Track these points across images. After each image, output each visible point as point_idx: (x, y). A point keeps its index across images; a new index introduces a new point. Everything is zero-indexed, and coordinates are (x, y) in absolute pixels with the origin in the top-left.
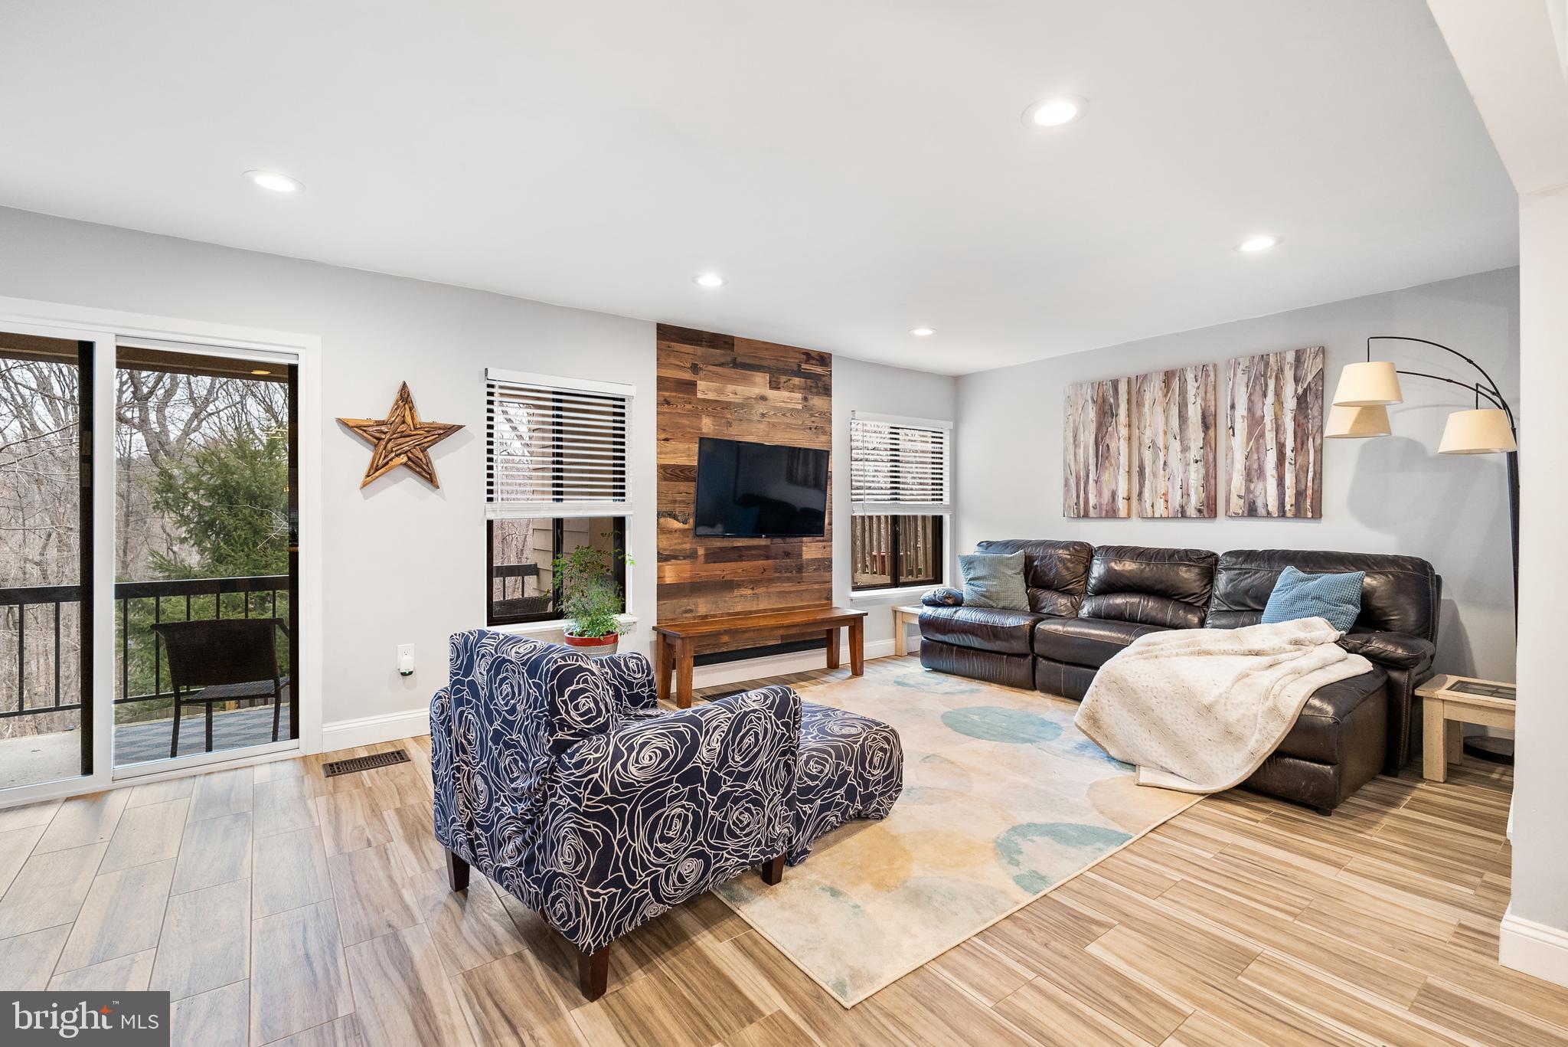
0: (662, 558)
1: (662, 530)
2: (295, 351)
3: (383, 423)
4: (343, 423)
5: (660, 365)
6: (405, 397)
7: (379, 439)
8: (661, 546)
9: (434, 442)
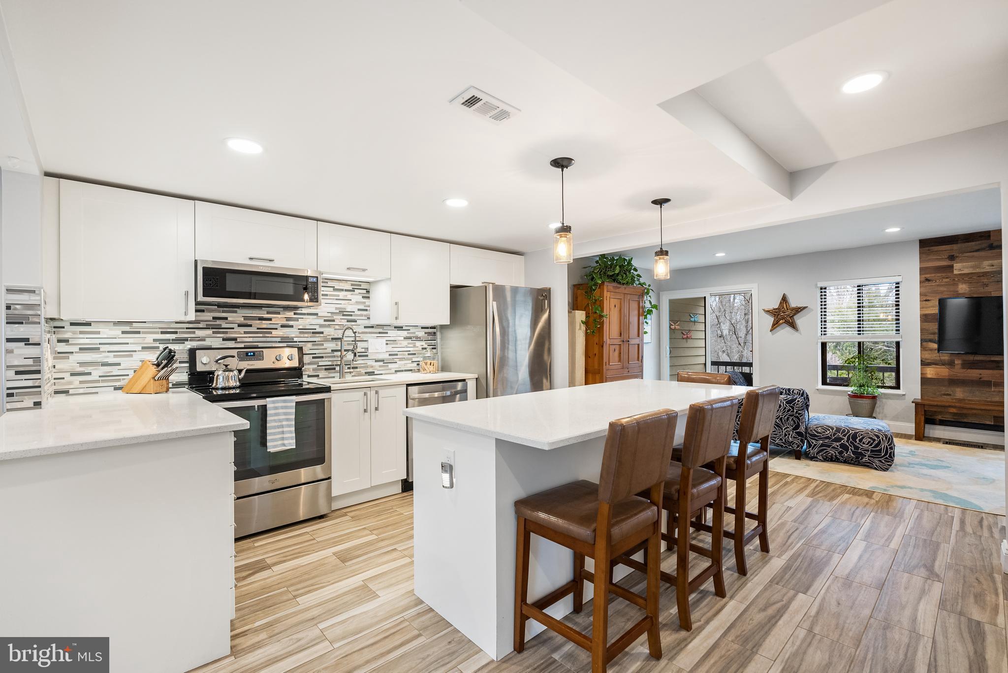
0: (924, 363)
1: (923, 348)
2: (750, 289)
3: (776, 309)
4: (764, 310)
5: (921, 261)
6: (784, 299)
7: (775, 315)
8: (923, 357)
9: (795, 314)
